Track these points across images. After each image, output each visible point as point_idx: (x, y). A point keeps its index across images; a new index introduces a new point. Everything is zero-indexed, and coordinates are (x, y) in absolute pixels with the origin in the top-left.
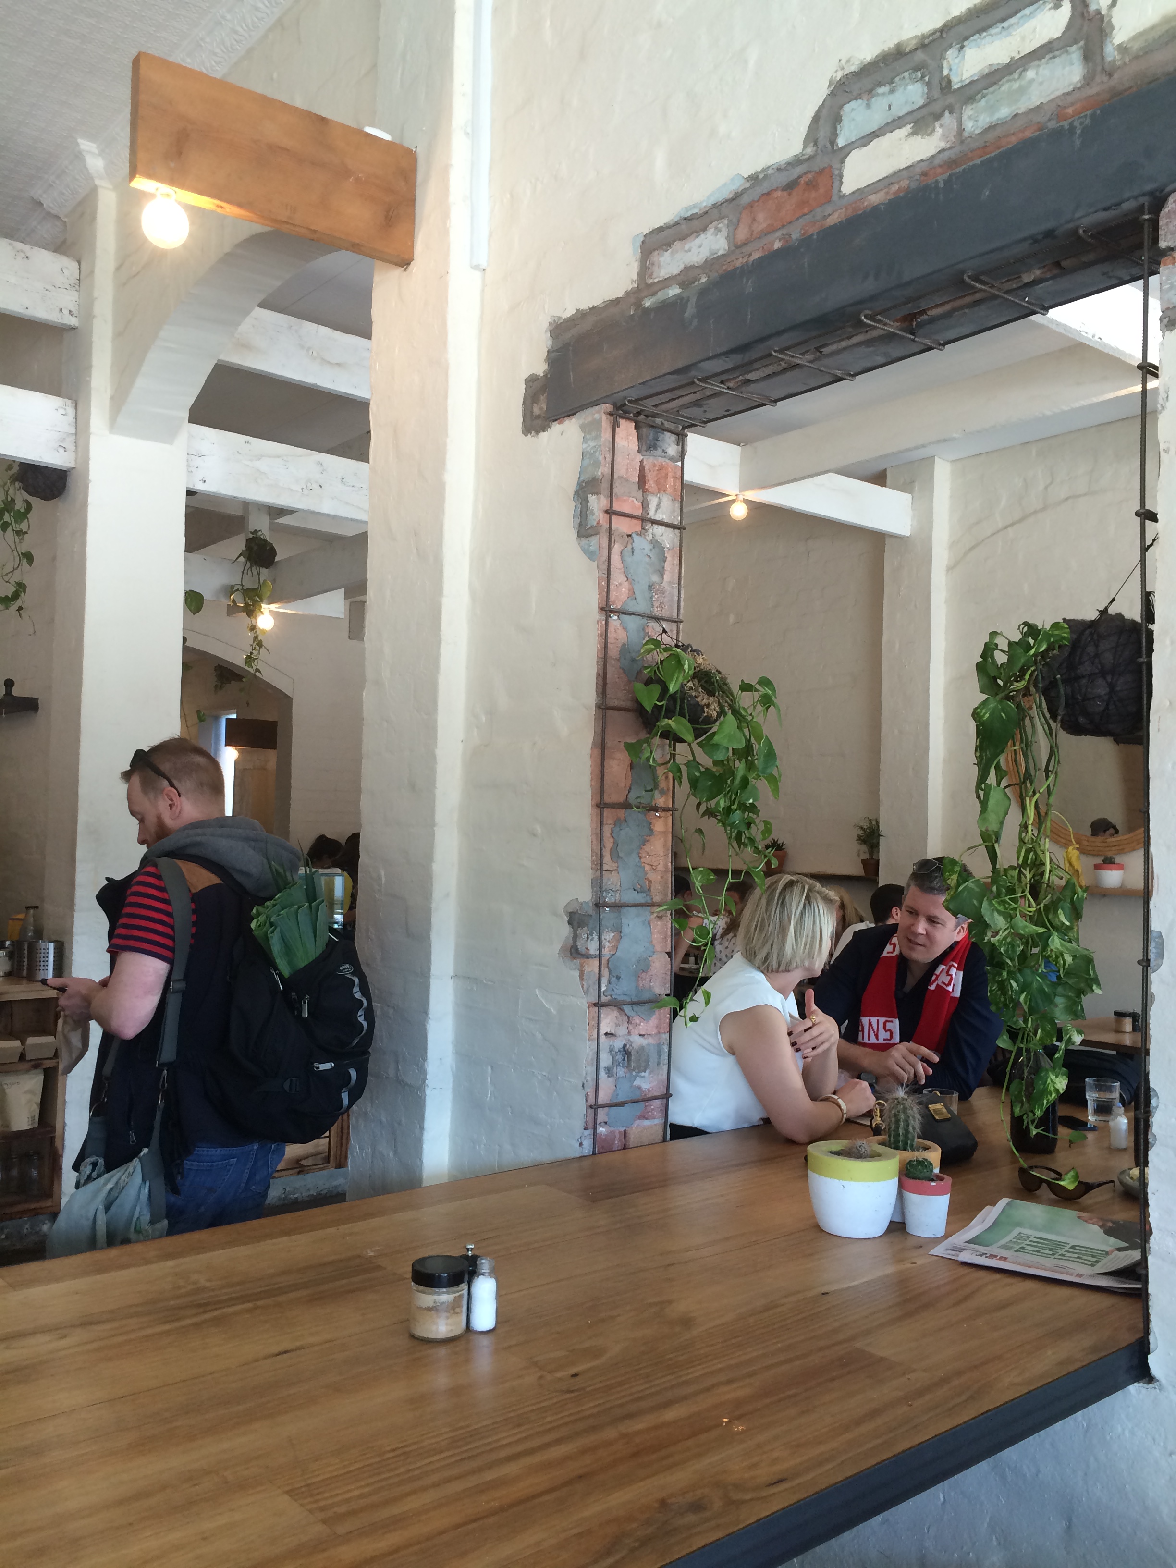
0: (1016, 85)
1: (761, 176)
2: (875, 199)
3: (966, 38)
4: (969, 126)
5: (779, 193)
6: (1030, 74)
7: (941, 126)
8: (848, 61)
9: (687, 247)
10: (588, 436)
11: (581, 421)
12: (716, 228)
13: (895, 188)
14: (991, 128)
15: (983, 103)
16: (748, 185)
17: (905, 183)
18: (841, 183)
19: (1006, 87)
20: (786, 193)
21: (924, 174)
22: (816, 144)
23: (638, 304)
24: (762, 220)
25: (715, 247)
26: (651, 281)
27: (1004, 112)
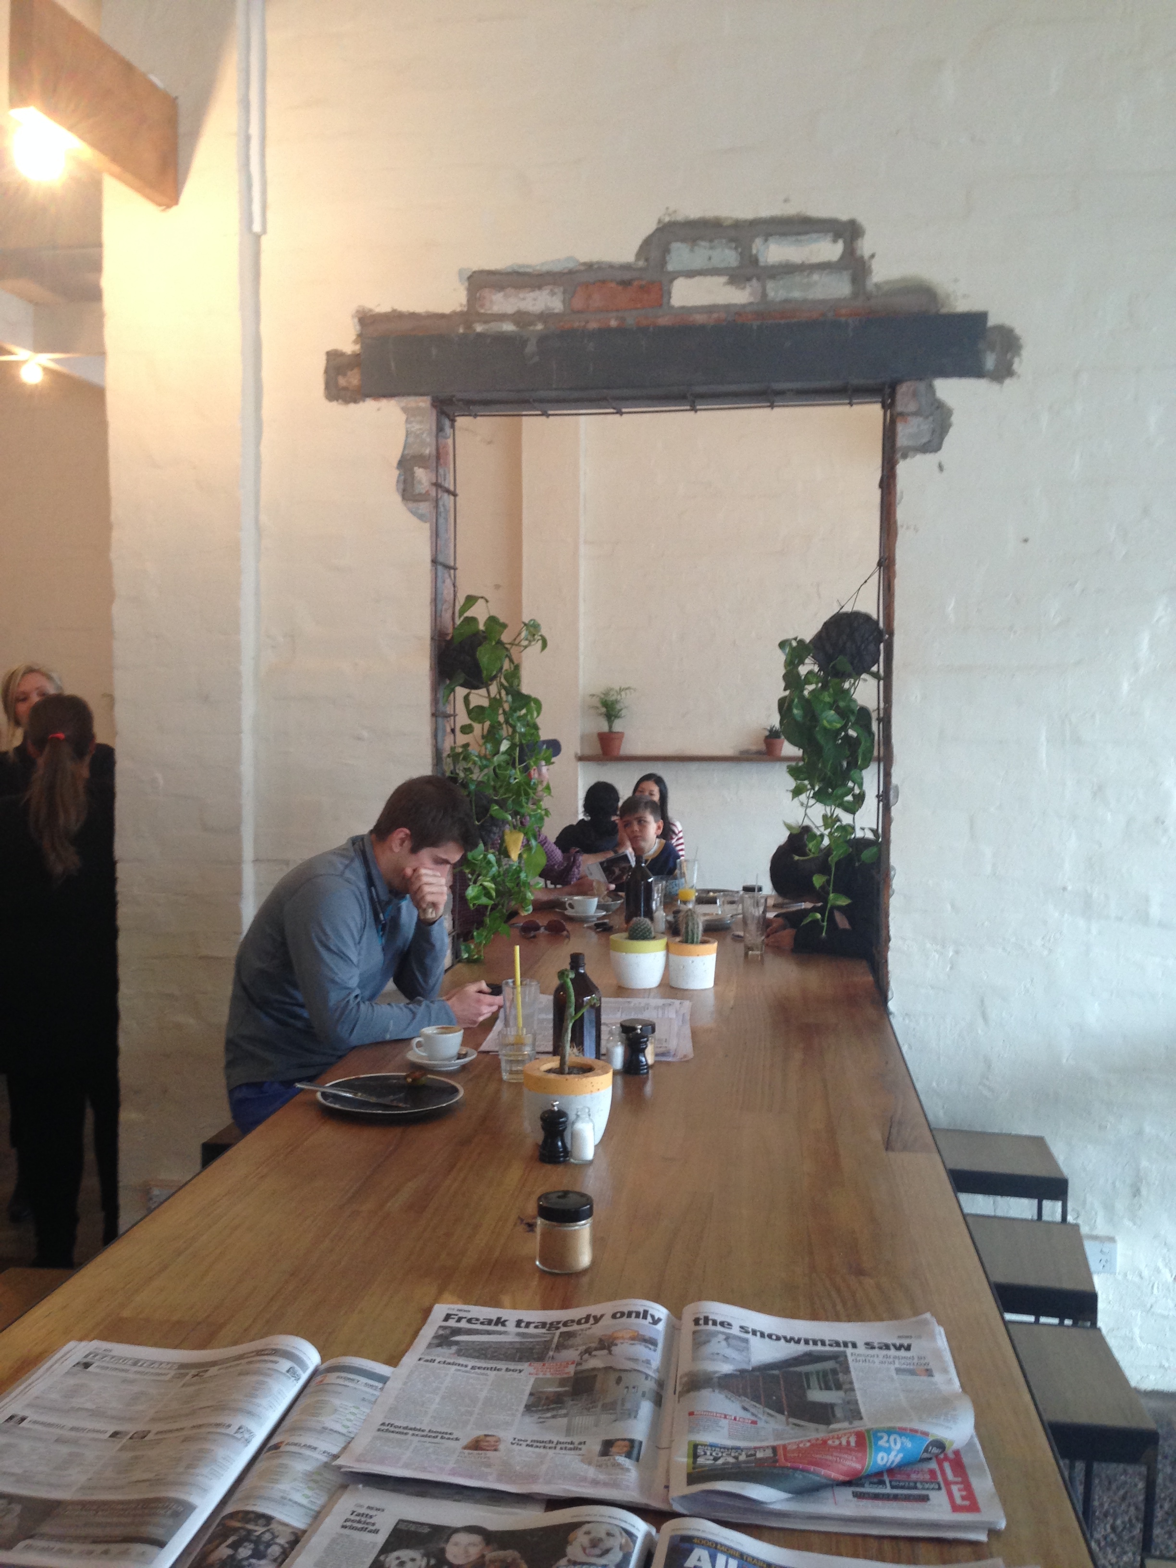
0: (805, 281)
1: (596, 266)
2: (700, 319)
3: (771, 235)
4: (771, 294)
5: (613, 285)
6: (816, 277)
7: (750, 286)
8: (675, 212)
9: (521, 295)
10: (412, 419)
11: (403, 404)
12: (551, 290)
13: (715, 316)
14: (786, 301)
15: (781, 282)
16: (582, 268)
17: (723, 315)
18: (670, 297)
19: (797, 278)
20: (620, 288)
21: (738, 314)
22: (647, 260)
23: (469, 326)
24: (597, 301)
25: (550, 305)
26: (482, 311)
27: (797, 294)
